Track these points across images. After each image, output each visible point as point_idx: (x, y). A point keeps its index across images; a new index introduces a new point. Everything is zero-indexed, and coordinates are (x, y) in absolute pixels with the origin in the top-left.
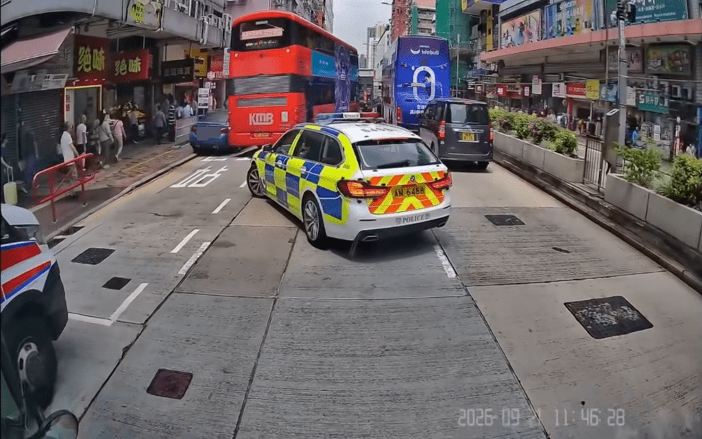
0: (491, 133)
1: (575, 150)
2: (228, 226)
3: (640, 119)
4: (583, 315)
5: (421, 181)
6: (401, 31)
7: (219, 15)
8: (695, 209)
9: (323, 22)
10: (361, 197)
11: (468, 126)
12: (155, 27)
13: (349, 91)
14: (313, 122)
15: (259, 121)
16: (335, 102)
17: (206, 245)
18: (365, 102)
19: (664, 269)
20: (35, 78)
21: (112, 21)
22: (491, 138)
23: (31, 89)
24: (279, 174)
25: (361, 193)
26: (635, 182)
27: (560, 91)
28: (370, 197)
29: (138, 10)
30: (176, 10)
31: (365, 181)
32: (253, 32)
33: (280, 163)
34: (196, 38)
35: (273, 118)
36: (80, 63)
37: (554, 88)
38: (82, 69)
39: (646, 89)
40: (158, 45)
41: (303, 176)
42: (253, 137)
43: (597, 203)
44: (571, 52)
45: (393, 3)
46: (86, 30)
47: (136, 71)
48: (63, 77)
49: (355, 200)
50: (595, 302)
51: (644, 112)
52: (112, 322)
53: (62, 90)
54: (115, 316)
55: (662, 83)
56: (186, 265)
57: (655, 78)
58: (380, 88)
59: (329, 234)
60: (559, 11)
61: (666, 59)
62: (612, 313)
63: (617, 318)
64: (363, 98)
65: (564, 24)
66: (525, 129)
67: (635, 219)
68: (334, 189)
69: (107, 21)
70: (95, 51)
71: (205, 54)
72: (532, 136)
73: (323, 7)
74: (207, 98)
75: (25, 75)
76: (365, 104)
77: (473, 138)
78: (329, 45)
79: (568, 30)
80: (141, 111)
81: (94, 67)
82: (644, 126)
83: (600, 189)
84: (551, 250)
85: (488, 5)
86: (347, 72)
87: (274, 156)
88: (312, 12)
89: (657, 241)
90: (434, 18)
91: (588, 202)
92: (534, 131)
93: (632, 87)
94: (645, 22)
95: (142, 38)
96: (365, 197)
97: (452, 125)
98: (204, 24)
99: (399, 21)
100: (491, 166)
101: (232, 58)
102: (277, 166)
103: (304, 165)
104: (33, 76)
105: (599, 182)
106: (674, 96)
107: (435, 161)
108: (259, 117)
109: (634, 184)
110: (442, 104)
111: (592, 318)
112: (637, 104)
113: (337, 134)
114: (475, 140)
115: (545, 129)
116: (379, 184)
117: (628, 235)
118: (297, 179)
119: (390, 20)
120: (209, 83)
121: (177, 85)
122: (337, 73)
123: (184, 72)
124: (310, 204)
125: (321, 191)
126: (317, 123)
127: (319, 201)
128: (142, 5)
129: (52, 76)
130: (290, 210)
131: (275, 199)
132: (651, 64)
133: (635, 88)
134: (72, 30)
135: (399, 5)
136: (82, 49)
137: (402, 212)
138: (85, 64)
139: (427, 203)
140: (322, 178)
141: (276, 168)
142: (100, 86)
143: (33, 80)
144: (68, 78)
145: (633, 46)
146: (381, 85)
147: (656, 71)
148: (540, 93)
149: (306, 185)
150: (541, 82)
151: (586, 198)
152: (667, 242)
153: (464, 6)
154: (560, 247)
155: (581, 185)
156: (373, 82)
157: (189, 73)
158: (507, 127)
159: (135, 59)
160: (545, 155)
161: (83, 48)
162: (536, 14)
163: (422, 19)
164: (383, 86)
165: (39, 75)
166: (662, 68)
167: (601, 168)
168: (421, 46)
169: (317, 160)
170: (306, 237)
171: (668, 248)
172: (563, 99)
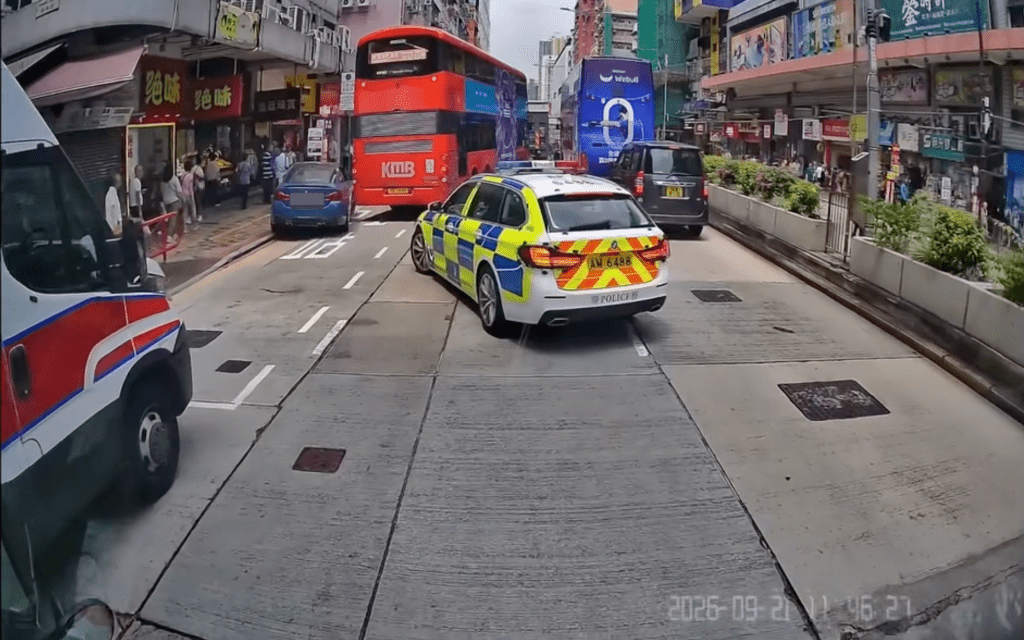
0: (706, 187)
1: (816, 209)
2: (366, 303)
3: (926, 169)
4: (800, 397)
5: (626, 248)
6: (589, 46)
7: (332, 26)
8: (961, 276)
9: (476, 34)
10: (547, 267)
11: (674, 178)
12: (251, 45)
13: (514, 131)
14: (493, 172)
15: (395, 172)
16: (495, 147)
17: (342, 323)
18: (537, 147)
19: (919, 355)
20: (90, 112)
21: (196, 37)
22: (706, 193)
23: (86, 127)
24: (450, 240)
25: (546, 262)
26: (887, 247)
27: (813, 130)
28: (559, 267)
29: (230, 22)
30: (277, 22)
31: (552, 246)
32: (387, 54)
33: (451, 226)
34: (304, 60)
35: (414, 169)
36: (148, 93)
37: (804, 128)
38: (151, 101)
39: (933, 127)
40: (250, 69)
41: (479, 242)
42: (387, 193)
43: (839, 275)
44: (830, 78)
45: (577, 7)
46: (162, 49)
47: (225, 104)
48: (127, 111)
49: (539, 271)
50: (819, 385)
51: (931, 159)
52: (235, 406)
53: (123, 129)
54: (239, 400)
55: (954, 118)
56: (320, 345)
57: (946, 111)
58: (558, 128)
59: (508, 317)
60: (811, 18)
61: (960, 85)
62: (838, 397)
63: (842, 402)
64: (534, 142)
65: (819, 39)
66: (751, 181)
67: (886, 294)
68: (514, 257)
69: (189, 38)
70: (168, 77)
71: (313, 81)
72: (760, 190)
73: (475, 14)
74: (321, 142)
75: (77, 108)
76: (537, 150)
77: (681, 194)
78: (487, 70)
79: (825, 45)
80: (226, 160)
81: (166, 98)
82: (930, 179)
83: (847, 258)
84: (770, 329)
85: (712, 11)
86: (511, 106)
87: (444, 217)
88: (460, 21)
89: (913, 321)
90: (635, 29)
91: (830, 275)
92: (763, 184)
93: (912, 124)
94: (930, 33)
95: (233, 60)
96: (552, 267)
97: (654, 177)
98: (314, 41)
99: (586, 32)
100: (706, 231)
101: (357, 87)
102: (447, 230)
103: (480, 228)
104: (88, 110)
105: (846, 249)
106: (972, 137)
107: (646, 223)
108: (395, 167)
109: (886, 249)
110: (640, 148)
111: (810, 401)
112: (919, 148)
113: (521, 187)
114: (684, 196)
115: (777, 182)
116: (570, 251)
117: (877, 315)
118: (471, 246)
119: (572, 30)
120: (322, 121)
121: (275, 123)
122: (498, 109)
123: (286, 106)
124: (486, 279)
125: (500, 261)
126: (498, 174)
127: (496, 274)
128: (234, 15)
129: (112, 110)
130: (463, 288)
131: (445, 276)
132: (941, 92)
133: (916, 126)
134: (145, 50)
135: (585, 9)
136: (150, 74)
137: (600, 288)
138: (154, 93)
139: (635, 279)
140: (501, 243)
141: (446, 233)
142: (173, 124)
143: (87, 114)
144: (134, 112)
145: (916, 68)
146: (559, 123)
147: (945, 101)
148: (785, 134)
149: (482, 254)
150: (786, 119)
151: (827, 269)
152: (925, 322)
153: (678, 12)
154: (783, 327)
155: (824, 254)
156: (548, 118)
157: (293, 107)
158: (731, 180)
159: (222, 88)
160: (777, 216)
161: (152, 73)
162: (780, 23)
163: (618, 30)
164: (562, 125)
165: (96, 108)
166: (956, 97)
167: (848, 230)
168: (614, 71)
169: (495, 221)
170: (481, 322)
171: (926, 330)
172: (818, 142)
